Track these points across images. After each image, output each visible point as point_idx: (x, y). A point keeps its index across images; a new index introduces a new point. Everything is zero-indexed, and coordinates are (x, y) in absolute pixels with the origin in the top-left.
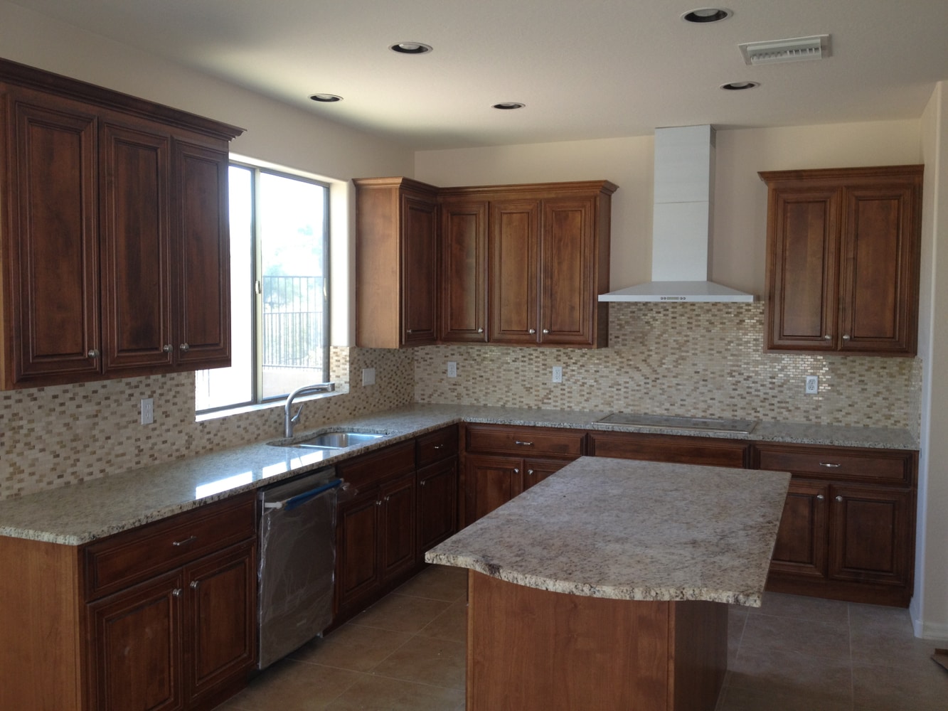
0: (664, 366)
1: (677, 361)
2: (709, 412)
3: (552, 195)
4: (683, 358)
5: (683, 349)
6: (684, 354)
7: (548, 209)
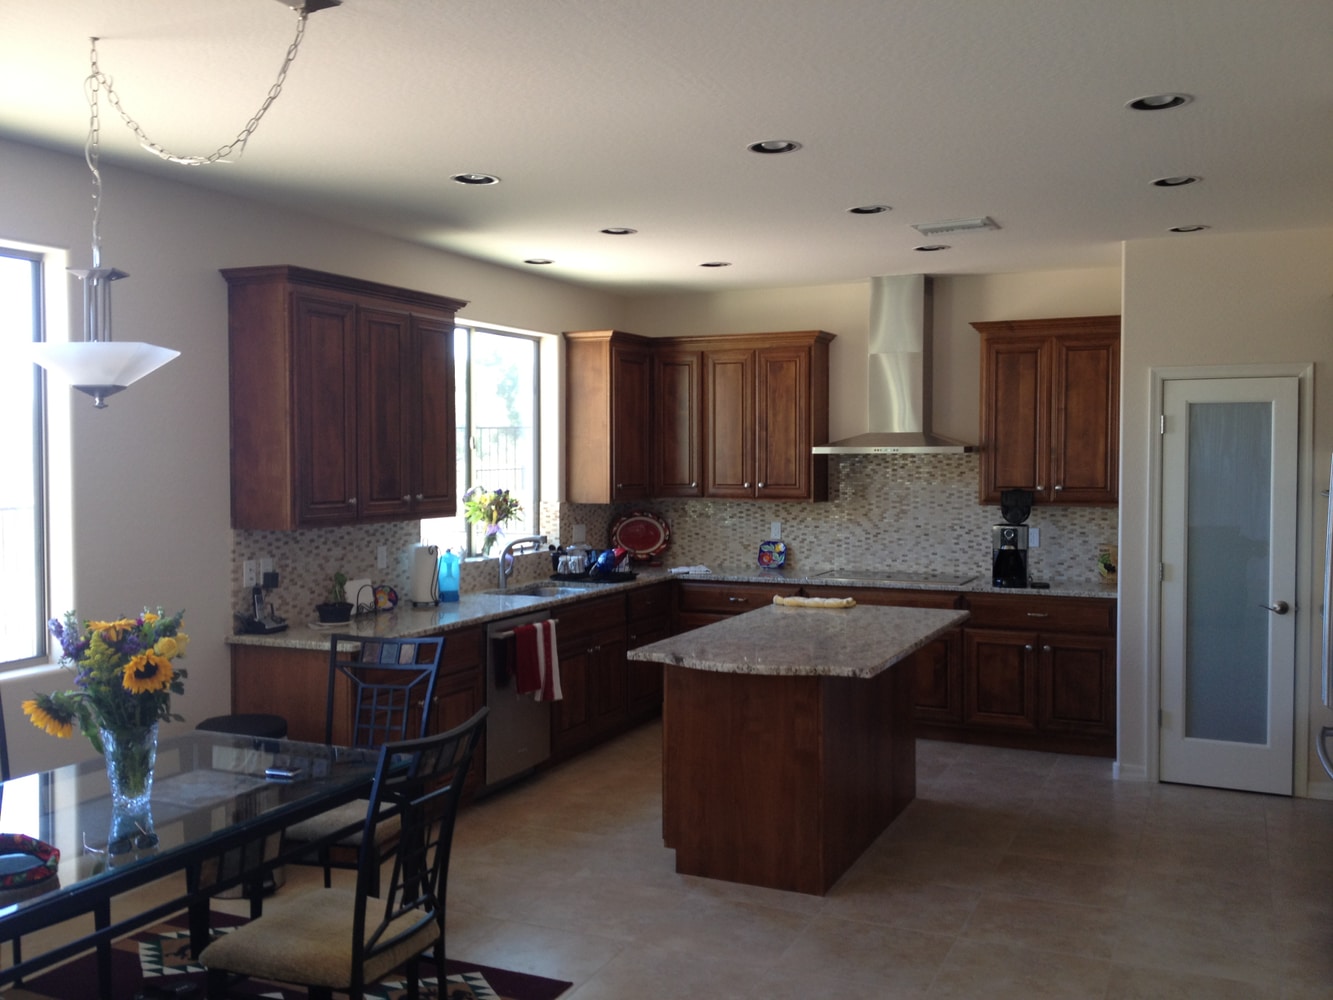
0: (885, 521)
1: (897, 516)
2: (931, 567)
3: (767, 345)
4: (904, 512)
5: (904, 502)
6: (904, 507)
7: (763, 360)
